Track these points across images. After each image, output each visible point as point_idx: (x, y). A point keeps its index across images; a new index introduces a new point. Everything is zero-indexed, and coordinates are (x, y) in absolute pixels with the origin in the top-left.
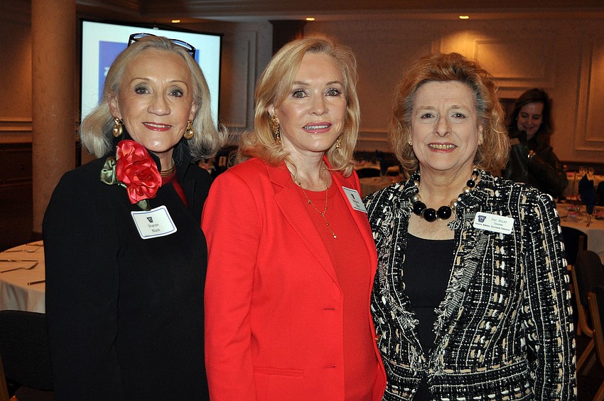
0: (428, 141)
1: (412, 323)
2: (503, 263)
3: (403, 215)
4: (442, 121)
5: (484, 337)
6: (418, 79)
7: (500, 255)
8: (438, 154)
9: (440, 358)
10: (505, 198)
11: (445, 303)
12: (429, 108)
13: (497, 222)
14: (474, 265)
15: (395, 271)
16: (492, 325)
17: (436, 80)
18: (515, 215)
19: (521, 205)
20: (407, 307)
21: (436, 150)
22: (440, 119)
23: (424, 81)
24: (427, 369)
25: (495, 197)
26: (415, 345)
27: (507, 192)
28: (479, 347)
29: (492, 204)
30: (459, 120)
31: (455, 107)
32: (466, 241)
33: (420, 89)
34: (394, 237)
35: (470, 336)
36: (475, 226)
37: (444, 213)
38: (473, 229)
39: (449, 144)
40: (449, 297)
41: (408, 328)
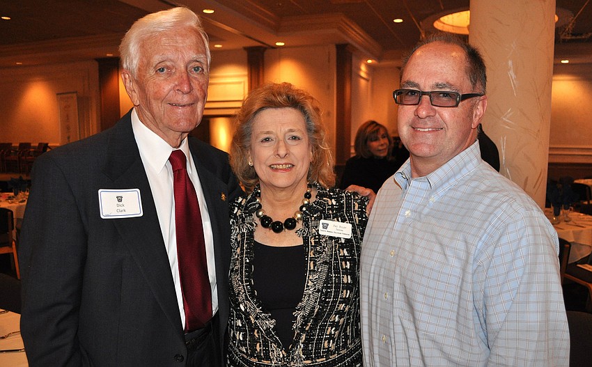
0: (269, 163)
1: (271, 324)
2: (348, 263)
3: (249, 229)
4: (282, 144)
5: (334, 328)
6: (256, 107)
7: (344, 256)
8: (279, 174)
9: (299, 351)
10: (341, 206)
11: (303, 304)
12: (268, 133)
13: (339, 228)
14: (325, 268)
15: (246, 281)
16: (340, 318)
17: (272, 107)
18: (351, 220)
19: (354, 211)
20: (264, 311)
21: (277, 170)
22: (279, 143)
23: (261, 109)
24: (289, 363)
25: (332, 205)
26: (276, 342)
27: (341, 200)
28: (331, 337)
29: (331, 212)
30: (294, 143)
31: (291, 131)
32: (315, 246)
33: (258, 116)
34: (242, 249)
35: (323, 330)
36: (320, 233)
37: (291, 224)
38: (319, 235)
39: (289, 164)
40: (306, 298)
41: (268, 329)
